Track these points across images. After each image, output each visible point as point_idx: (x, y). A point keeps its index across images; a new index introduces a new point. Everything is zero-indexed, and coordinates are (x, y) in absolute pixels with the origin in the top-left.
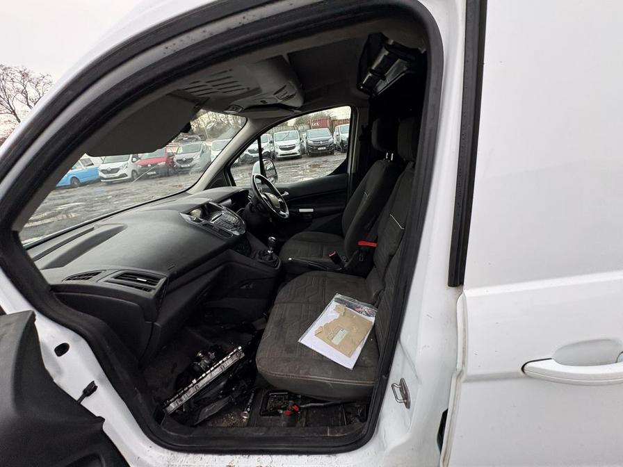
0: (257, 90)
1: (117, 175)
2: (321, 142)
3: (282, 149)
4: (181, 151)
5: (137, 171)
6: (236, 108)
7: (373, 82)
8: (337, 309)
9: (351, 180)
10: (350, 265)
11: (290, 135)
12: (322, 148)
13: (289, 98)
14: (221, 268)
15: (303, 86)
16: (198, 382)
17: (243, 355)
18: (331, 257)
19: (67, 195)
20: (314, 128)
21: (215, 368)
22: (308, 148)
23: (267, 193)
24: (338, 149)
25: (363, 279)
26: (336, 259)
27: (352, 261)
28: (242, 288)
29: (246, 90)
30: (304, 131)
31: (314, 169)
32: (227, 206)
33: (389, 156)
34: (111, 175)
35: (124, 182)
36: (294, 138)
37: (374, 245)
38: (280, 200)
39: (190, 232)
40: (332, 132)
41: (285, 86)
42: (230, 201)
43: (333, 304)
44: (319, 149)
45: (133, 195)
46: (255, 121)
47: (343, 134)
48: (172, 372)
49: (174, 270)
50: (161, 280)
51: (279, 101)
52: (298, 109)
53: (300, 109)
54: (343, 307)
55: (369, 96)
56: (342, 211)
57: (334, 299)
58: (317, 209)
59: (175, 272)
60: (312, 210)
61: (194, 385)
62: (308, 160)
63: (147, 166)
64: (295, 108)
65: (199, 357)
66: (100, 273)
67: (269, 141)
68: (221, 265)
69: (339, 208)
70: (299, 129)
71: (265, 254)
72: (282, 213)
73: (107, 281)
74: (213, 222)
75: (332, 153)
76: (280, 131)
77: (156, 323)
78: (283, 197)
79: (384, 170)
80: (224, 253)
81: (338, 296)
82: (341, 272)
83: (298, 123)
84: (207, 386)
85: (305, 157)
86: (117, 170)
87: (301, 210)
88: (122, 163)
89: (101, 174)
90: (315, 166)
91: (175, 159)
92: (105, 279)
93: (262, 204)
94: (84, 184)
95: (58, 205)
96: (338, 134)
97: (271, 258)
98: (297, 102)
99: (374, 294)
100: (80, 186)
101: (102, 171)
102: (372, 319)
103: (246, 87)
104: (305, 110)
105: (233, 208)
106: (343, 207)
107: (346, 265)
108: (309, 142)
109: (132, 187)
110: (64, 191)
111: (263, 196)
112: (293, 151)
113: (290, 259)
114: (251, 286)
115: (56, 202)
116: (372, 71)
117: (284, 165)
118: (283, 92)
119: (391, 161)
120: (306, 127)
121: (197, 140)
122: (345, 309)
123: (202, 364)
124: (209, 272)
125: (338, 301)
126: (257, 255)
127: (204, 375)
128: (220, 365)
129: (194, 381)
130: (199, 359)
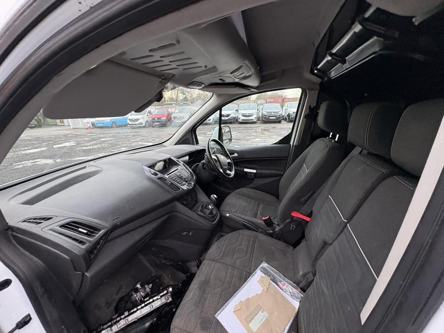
0: (214, 69)
1: (137, 123)
2: (273, 114)
3: (244, 116)
4: (177, 111)
5: (149, 122)
6: (199, 84)
7: (330, 65)
8: (261, 281)
9: (292, 150)
10: (280, 229)
11: (251, 107)
12: (273, 118)
13: (245, 78)
14: (166, 217)
15: (260, 69)
16: (129, 315)
17: (170, 299)
18: (264, 220)
19: (108, 132)
20: (270, 102)
21: (145, 306)
22: (262, 117)
23: (218, 155)
24: (285, 120)
25: (292, 248)
26: (269, 223)
27: (283, 228)
28: (183, 234)
29: (204, 68)
30: (262, 104)
31: (265, 132)
32: (184, 162)
33: (334, 137)
34: (134, 123)
35: (141, 127)
36: (253, 109)
37: (308, 219)
38: (229, 161)
39: (145, 184)
40: (282, 107)
41: (241, 66)
42: (187, 158)
43: (258, 275)
44: (271, 118)
45: (143, 137)
46: (219, 95)
47: (292, 108)
48: (117, 294)
49: (118, 221)
50: (102, 231)
51: (237, 80)
52: (254, 88)
53: (256, 88)
54: (267, 279)
55: (320, 80)
56: (281, 176)
57: (259, 267)
58: (259, 171)
59: (119, 223)
60: (254, 171)
61: (125, 317)
62: (261, 126)
63: (155, 119)
64: (252, 87)
65: (137, 288)
66: (52, 218)
67: (235, 109)
68: (166, 215)
69: (279, 172)
70: (258, 103)
71: (206, 207)
72: (228, 172)
73: (51, 230)
74: (167, 177)
75: (280, 122)
76: (244, 103)
77: (86, 274)
78: (232, 157)
79: (327, 149)
80: (171, 204)
81: (264, 265)
82: (271, 235)
83: (258, 99)
84: (135, 322)
85: (260, 123)
86: (137, 120)
87: (246, 170)
88: (141, 116)
89: (128, 122)
90: (265, 130)
91: (172, 116)
92: (50, 227)
93: (211, 164)
94: (119, 126)
95: (101, 138)
96: (286, 108)
97: (211, 213)
98: (253, 82)
99: (301, 273)
100: (116, 127)
101: (130, 120)
102: (296, 304)
103: (204, 65)
104: (260, 89)
105: (189, 163)
106: (282, 173)
107: (277, 229)
108: (264, 112)
109: (143, 131)
110: (107, 129)
111: (213, 157)
112: (251, 118)
113: (228, 215)
114: (190, 234)
115: (100, 136)
116: (331, 55)
117: (243, 127)
118: (240, 71)
119: (335, 141)
120: (263, 101)
121: (189, 105)
122: (270, 284)
123: (137, 296)
124: (153, 221)
125: (265, 271)
126: (200, 208)
127: (135, 309)
128: (150, 303)
129: (126, 313)
130: (137, 290)
